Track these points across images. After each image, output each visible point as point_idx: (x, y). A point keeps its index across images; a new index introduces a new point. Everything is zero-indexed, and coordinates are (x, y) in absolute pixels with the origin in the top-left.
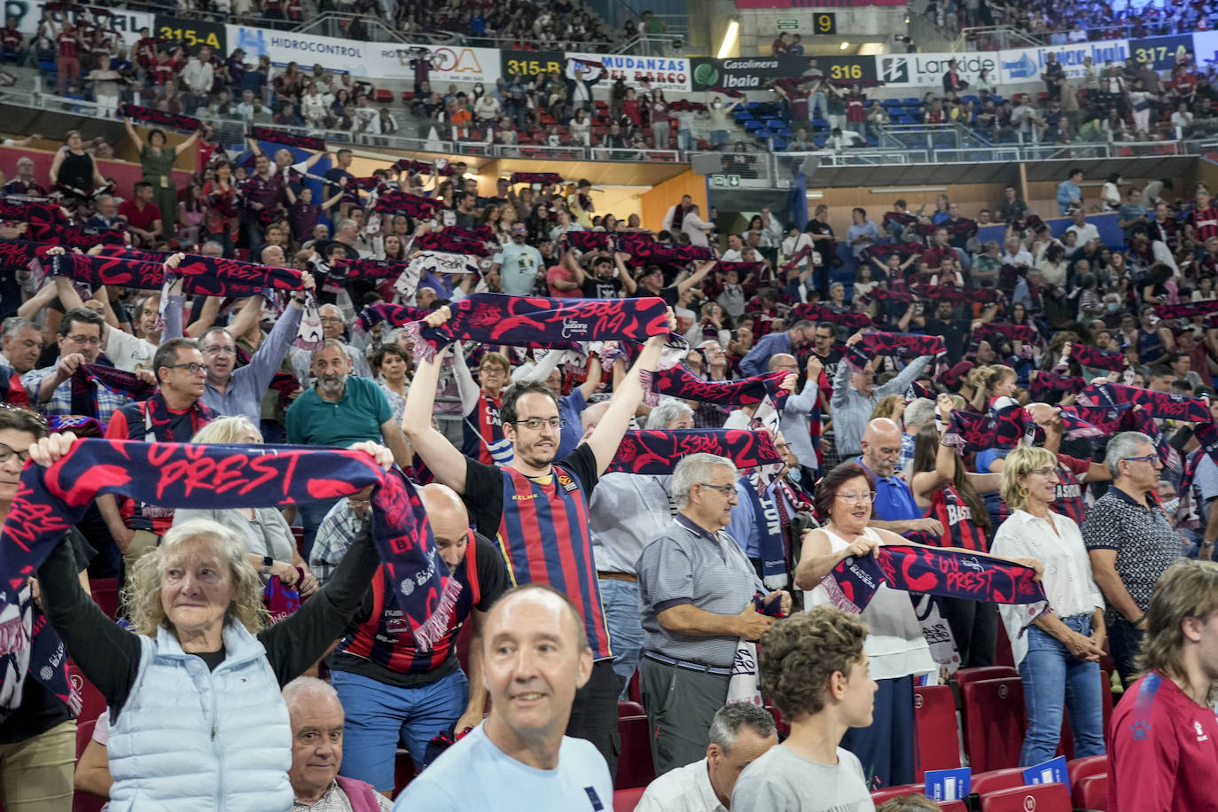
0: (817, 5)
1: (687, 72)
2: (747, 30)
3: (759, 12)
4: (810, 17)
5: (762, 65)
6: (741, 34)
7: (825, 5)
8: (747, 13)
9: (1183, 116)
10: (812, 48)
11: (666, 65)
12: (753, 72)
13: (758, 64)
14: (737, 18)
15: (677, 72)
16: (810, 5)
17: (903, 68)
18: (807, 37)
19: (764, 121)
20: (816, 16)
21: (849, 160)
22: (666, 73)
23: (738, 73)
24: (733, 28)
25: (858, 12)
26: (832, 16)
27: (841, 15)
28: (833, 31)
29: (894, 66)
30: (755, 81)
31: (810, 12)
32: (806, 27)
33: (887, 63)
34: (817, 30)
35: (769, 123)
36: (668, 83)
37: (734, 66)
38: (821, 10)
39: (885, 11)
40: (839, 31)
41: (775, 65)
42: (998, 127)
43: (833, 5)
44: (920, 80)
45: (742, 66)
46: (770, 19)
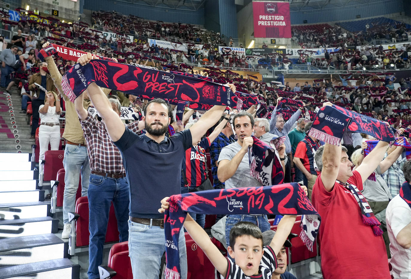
0: (272, 37)
1: (245, 51)
2: (256, 42)
3: (259, 38)
4: (270, 40)
5: (261, 50)
6: (255, 43)
7: (274, 37)
8: (256, 39)
9: (359, 65)
10: (270, 47)
11: (240, 50)
12: (259, 52)
13: (260, 50)
14: (254, 40)
15: (242, 51)
16: (270, 37)
17: (292, 52)
18: (269, 44)
19: (263, 63)
20: (271, 40)
21: (290, 72)
22: (240, 51)
23: (256, 52)
24: (253, 42)
25: (281, 39)
26: (275, 40)
27: (277, 40)
28: (275, 43)
29: (290, 51)
30: (259, 54)
31: (270, 39)
32: (269, 42)
33: (288, 51)
34: (272, 43)
35: (264, 63)
36: (240, 53)
37: (255, 50)
38: (272, 38)
39: (287, 39)
40: (276, 43)
41: (264, 50)
42: (317, 66)
43: (275, 37)
44: (295, 54)
45: (257, 50)
46: (261, 40)
